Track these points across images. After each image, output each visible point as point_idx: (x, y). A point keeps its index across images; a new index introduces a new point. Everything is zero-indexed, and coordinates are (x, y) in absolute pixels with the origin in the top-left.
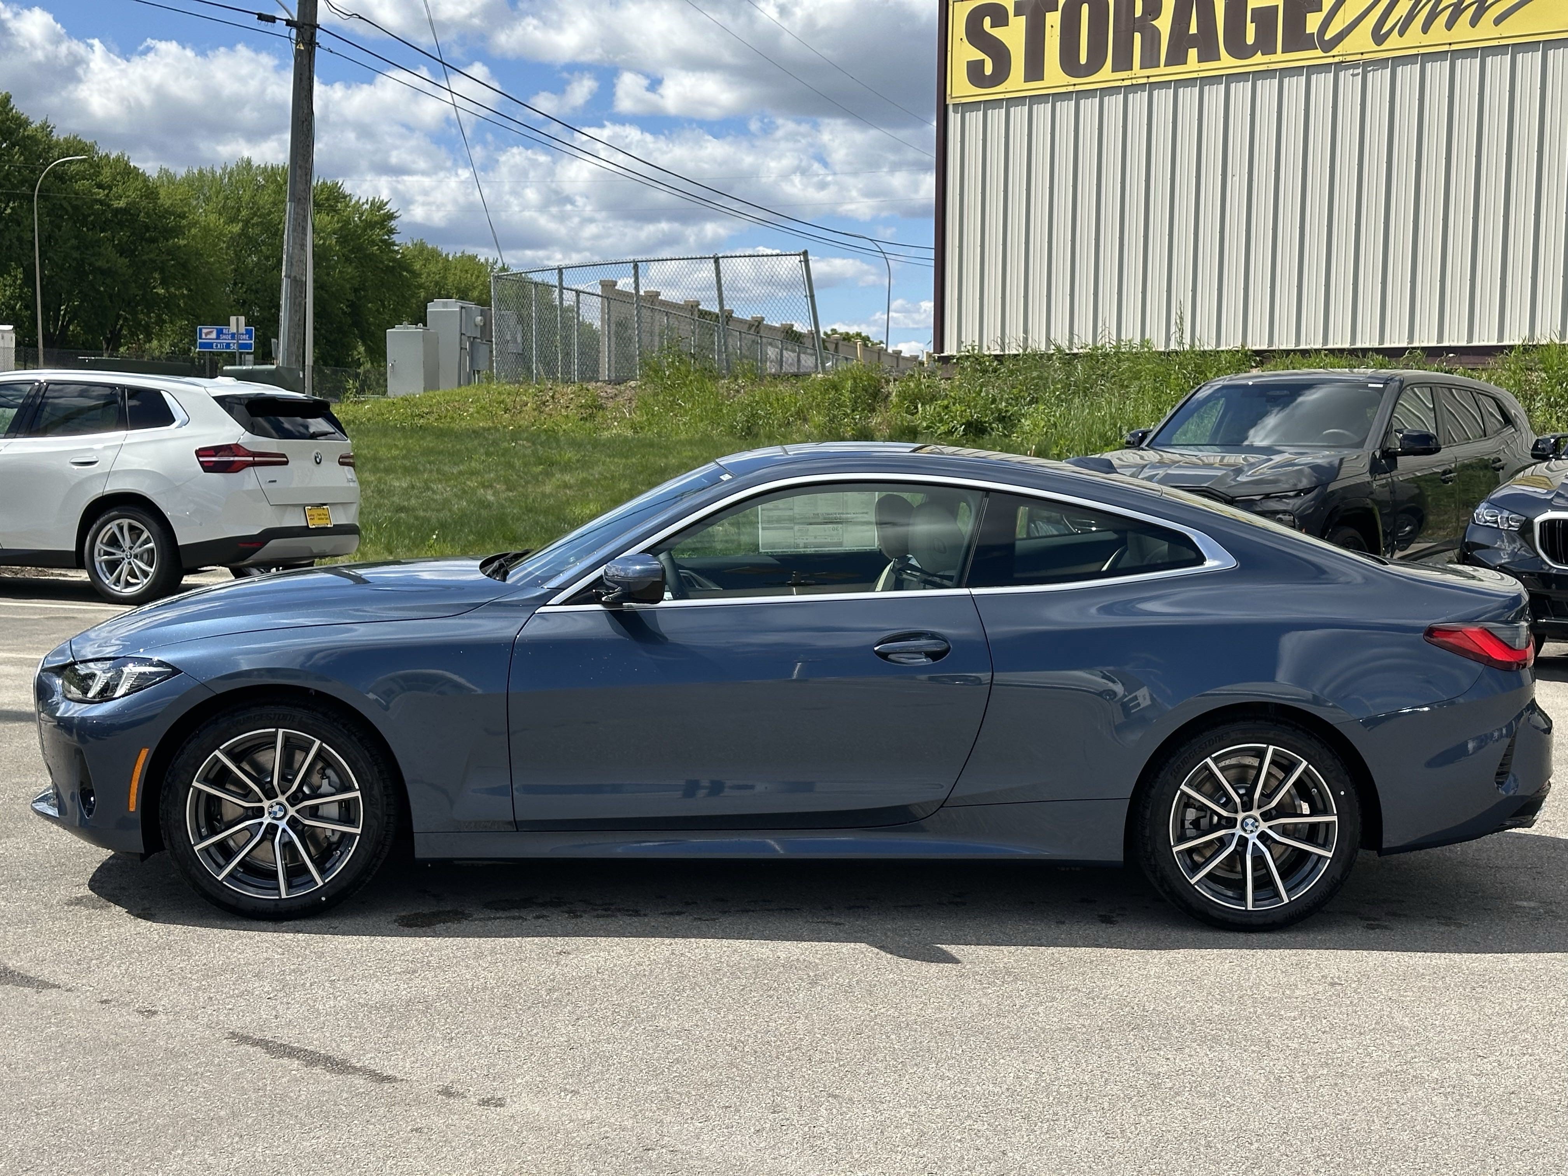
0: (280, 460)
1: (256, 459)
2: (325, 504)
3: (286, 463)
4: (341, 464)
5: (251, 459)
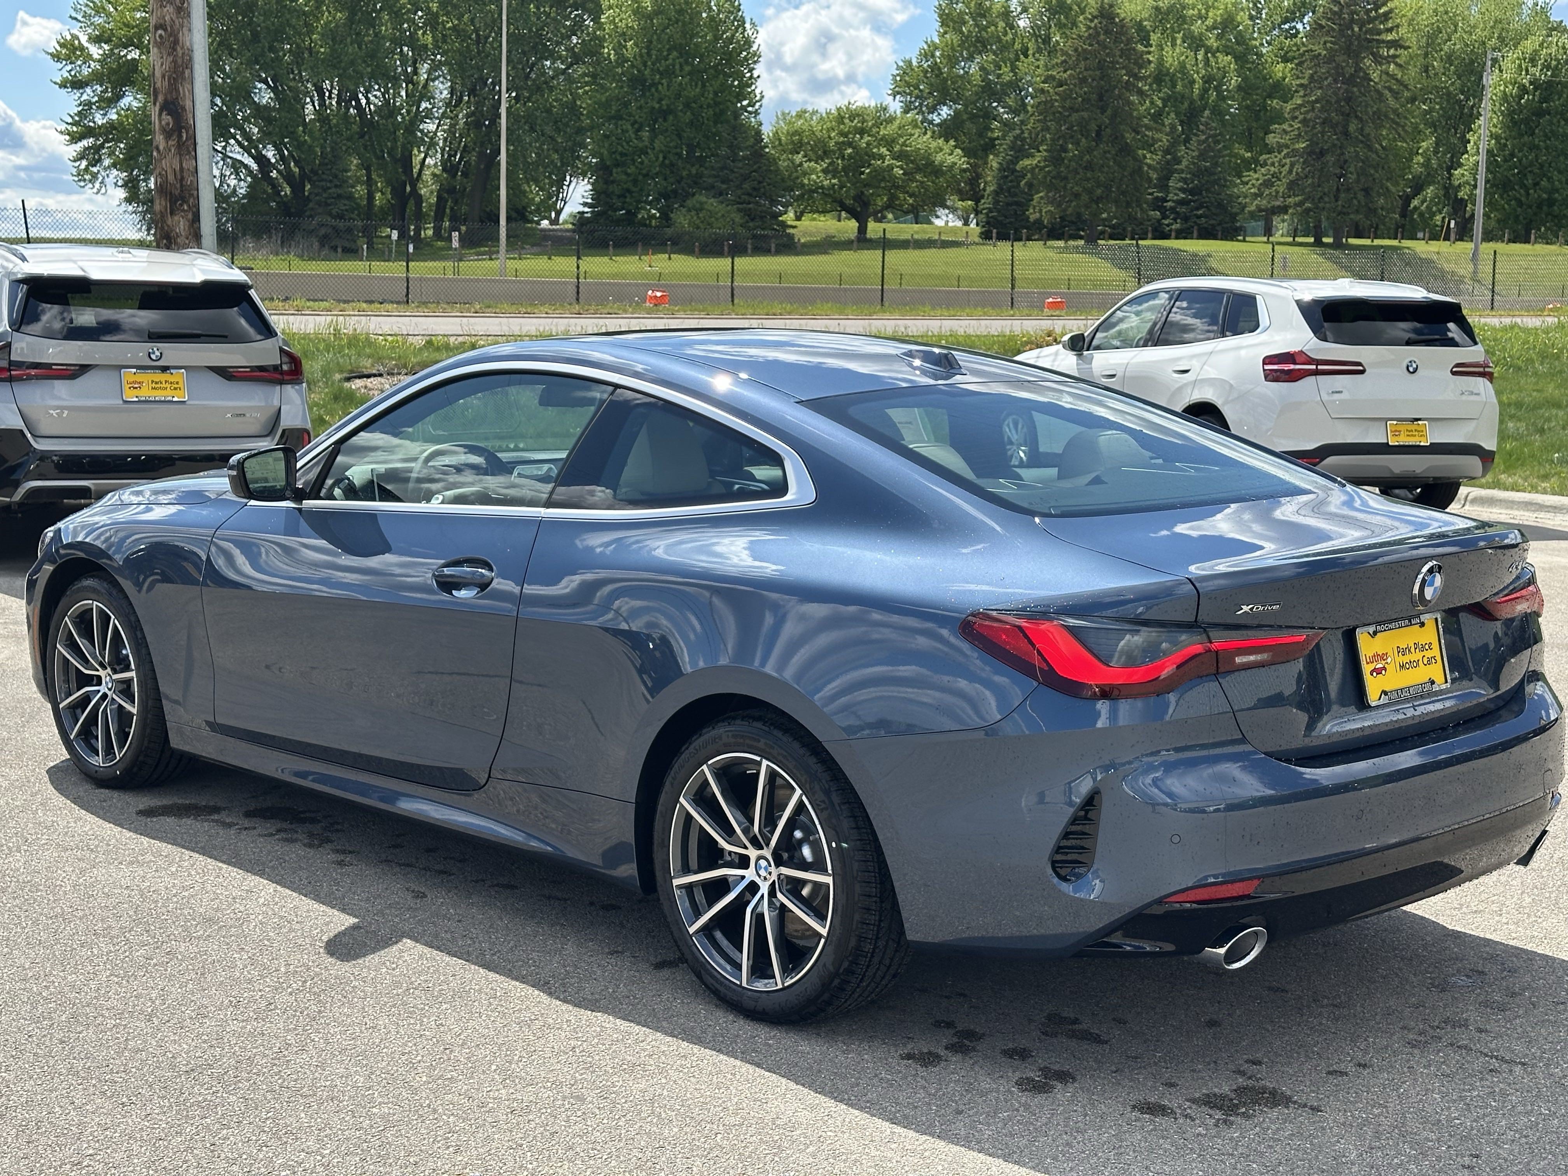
0: (1356, 369)
1: (1320, 367)
2: (1420, 419)
3: (1362, 372)
4: (1454, 373)
5: (1314, 367)
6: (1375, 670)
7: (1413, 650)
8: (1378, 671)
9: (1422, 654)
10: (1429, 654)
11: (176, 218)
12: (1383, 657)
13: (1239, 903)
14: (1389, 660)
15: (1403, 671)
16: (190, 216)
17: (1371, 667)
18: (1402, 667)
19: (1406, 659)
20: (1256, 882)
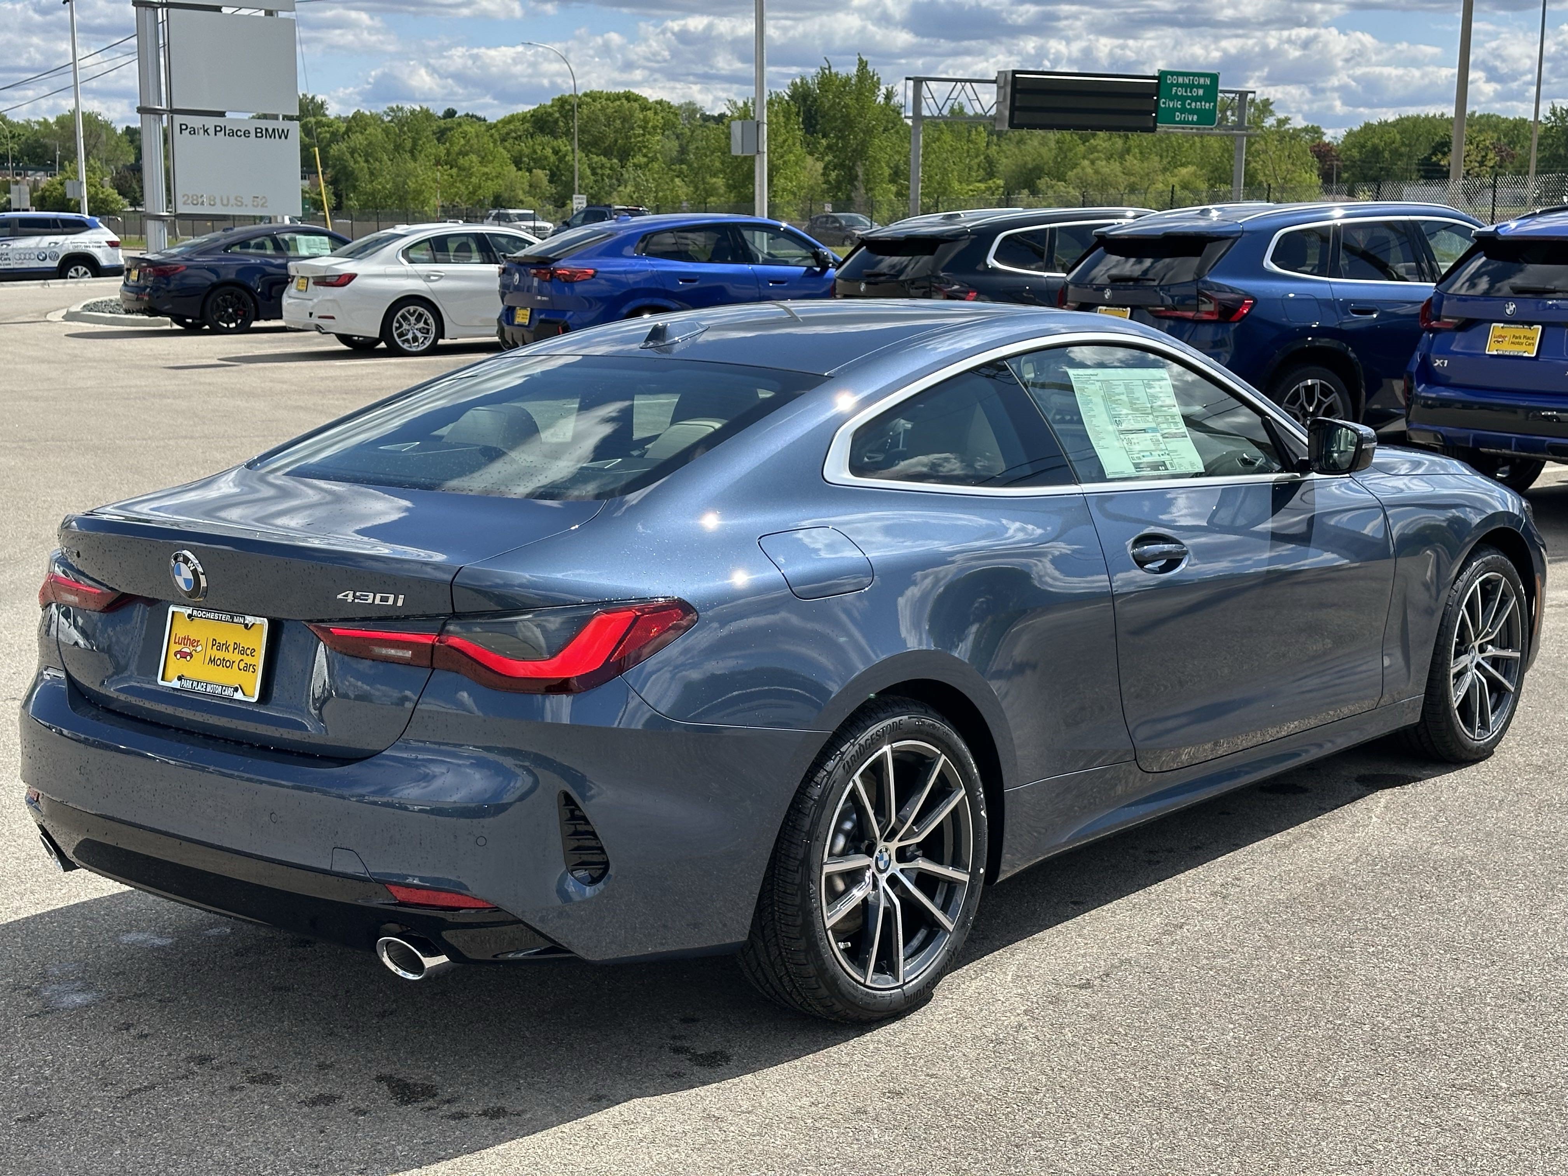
6: (180, 652)
7: (231, 649)
8: (184, 655)
9: (241, 657)
10: (248, 660)
12: (194, 643)
14: (199, 649)
15: (211, 666)
17: (178, 648)
18: (212, 661)
19: (220, 655)
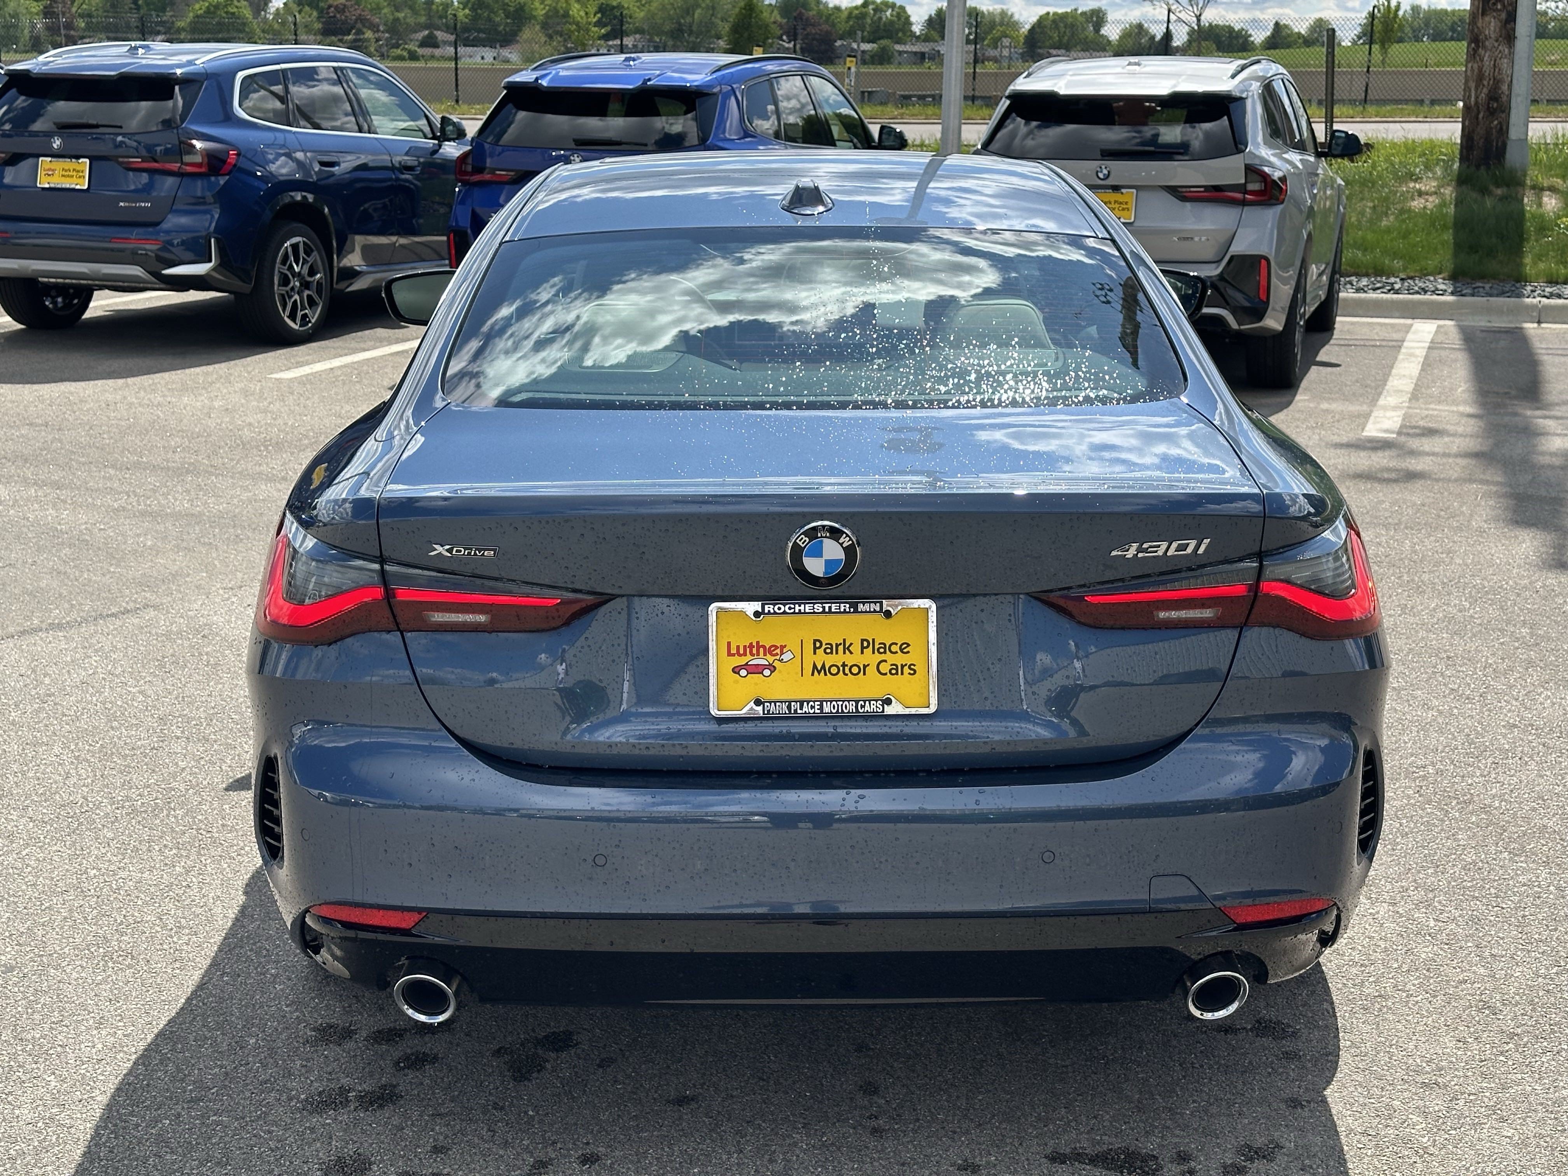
11: (1487, 19)
13: (381, 937)
16: (1504, 16)
20: (416, 917)
